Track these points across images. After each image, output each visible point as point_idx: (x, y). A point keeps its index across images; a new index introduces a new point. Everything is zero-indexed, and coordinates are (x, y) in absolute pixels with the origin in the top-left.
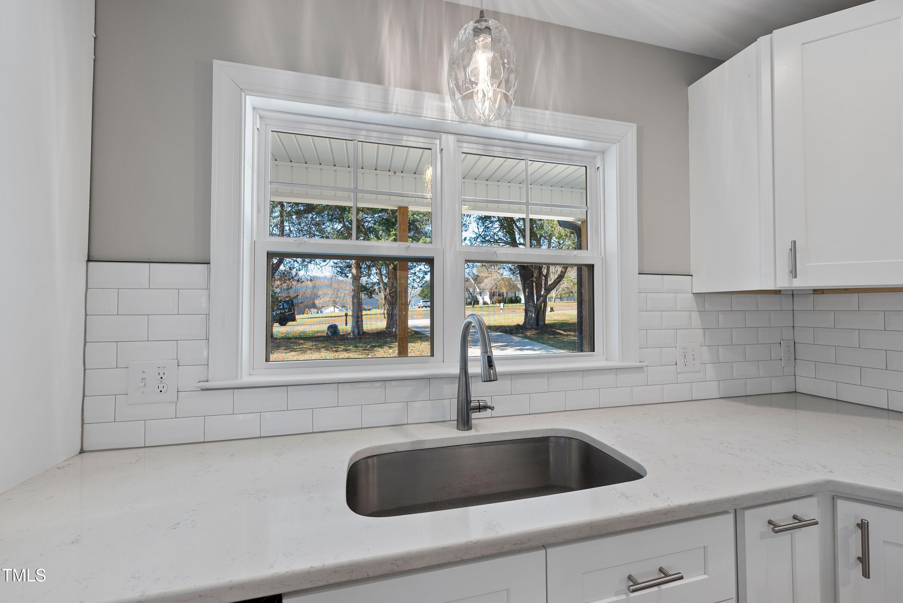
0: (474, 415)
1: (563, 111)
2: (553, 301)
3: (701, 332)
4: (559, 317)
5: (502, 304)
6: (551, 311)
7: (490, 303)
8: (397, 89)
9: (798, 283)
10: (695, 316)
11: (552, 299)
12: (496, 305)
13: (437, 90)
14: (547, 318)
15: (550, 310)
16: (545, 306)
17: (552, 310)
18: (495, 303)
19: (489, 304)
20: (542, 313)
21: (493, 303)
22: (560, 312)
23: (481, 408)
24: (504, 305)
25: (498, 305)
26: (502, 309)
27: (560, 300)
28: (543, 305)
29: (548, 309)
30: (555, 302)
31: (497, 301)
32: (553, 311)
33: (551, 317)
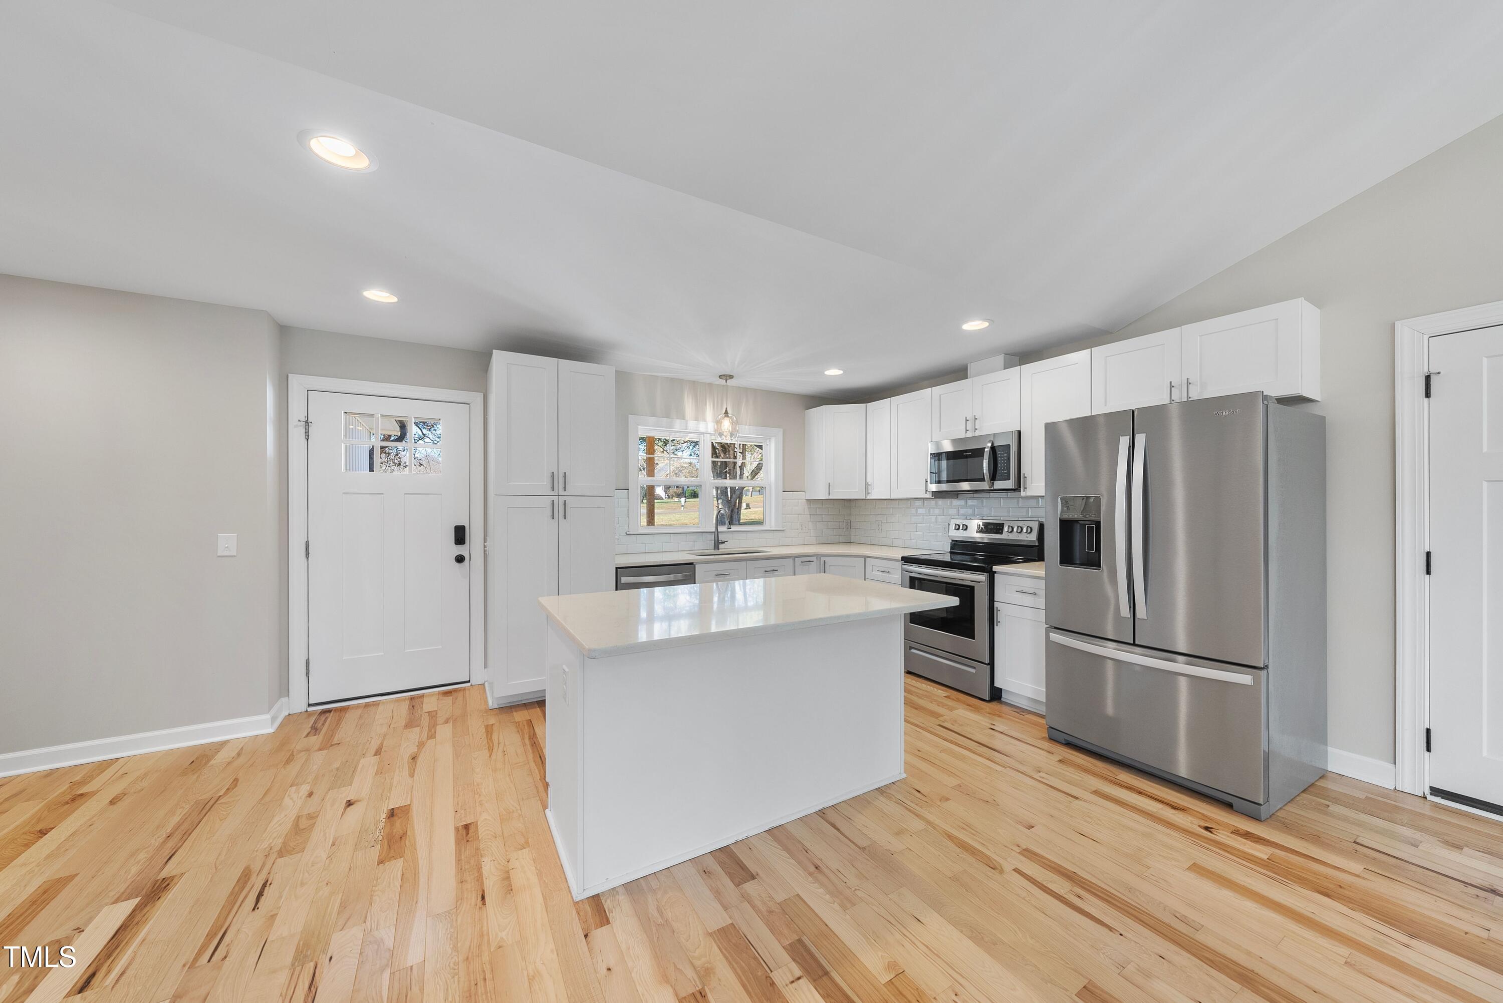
0: (720, 545)
1: (753, 426)
2: (750, 495)
3: (809, 516)
4: (756, 516)
5: (683, 500)
6: (746, 509)
7: (666, 498)
8: (692, 421)
9: (831, 497)
10: (806, 509)
11: (748, 493)
12: (672, 500)
13: (705, 420)
14: (742, 517)
15: (745, 507)
16: (740, 503)
17: (748, 506)
18: (672, 498)
19: (664, 498)
20: (736, 511)
21: (669, 497)
22: (757, 509)
23: (722, 543)
24: (685, 499)
25: (676, 499)
26: (683, 506)
27: (758, 493)
28: (737, 501)
29: (744, 505)
30: (751, 496)
31: (674, 495)
32: (750, 508)
33: (747, 516)
